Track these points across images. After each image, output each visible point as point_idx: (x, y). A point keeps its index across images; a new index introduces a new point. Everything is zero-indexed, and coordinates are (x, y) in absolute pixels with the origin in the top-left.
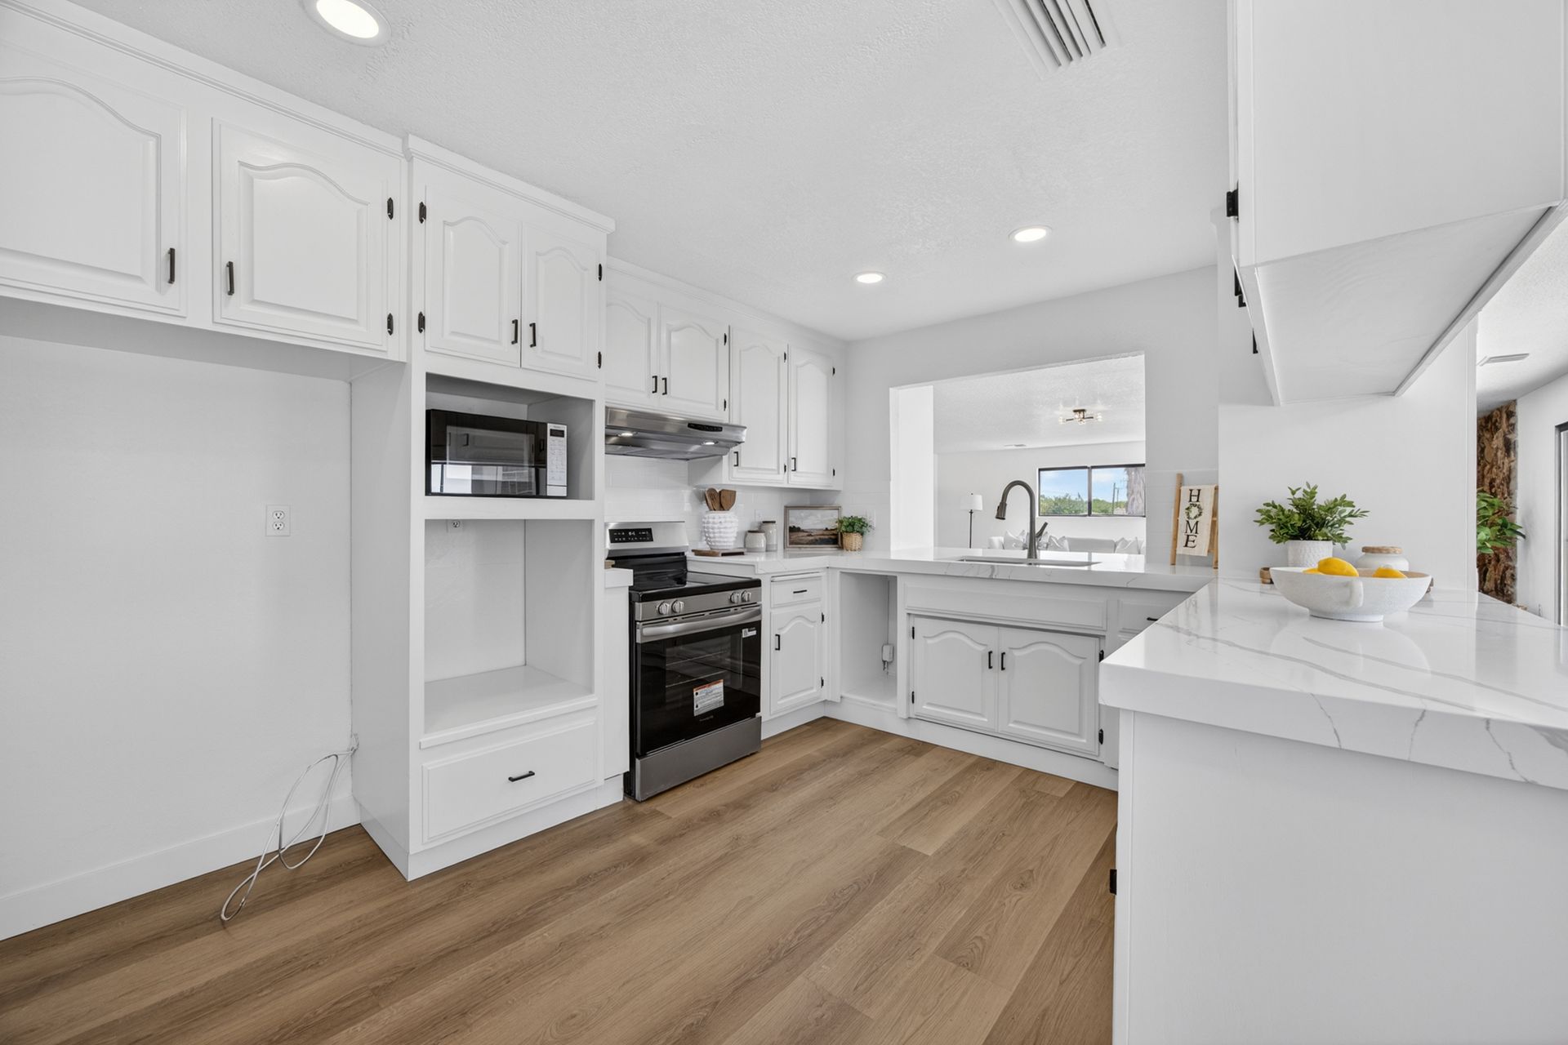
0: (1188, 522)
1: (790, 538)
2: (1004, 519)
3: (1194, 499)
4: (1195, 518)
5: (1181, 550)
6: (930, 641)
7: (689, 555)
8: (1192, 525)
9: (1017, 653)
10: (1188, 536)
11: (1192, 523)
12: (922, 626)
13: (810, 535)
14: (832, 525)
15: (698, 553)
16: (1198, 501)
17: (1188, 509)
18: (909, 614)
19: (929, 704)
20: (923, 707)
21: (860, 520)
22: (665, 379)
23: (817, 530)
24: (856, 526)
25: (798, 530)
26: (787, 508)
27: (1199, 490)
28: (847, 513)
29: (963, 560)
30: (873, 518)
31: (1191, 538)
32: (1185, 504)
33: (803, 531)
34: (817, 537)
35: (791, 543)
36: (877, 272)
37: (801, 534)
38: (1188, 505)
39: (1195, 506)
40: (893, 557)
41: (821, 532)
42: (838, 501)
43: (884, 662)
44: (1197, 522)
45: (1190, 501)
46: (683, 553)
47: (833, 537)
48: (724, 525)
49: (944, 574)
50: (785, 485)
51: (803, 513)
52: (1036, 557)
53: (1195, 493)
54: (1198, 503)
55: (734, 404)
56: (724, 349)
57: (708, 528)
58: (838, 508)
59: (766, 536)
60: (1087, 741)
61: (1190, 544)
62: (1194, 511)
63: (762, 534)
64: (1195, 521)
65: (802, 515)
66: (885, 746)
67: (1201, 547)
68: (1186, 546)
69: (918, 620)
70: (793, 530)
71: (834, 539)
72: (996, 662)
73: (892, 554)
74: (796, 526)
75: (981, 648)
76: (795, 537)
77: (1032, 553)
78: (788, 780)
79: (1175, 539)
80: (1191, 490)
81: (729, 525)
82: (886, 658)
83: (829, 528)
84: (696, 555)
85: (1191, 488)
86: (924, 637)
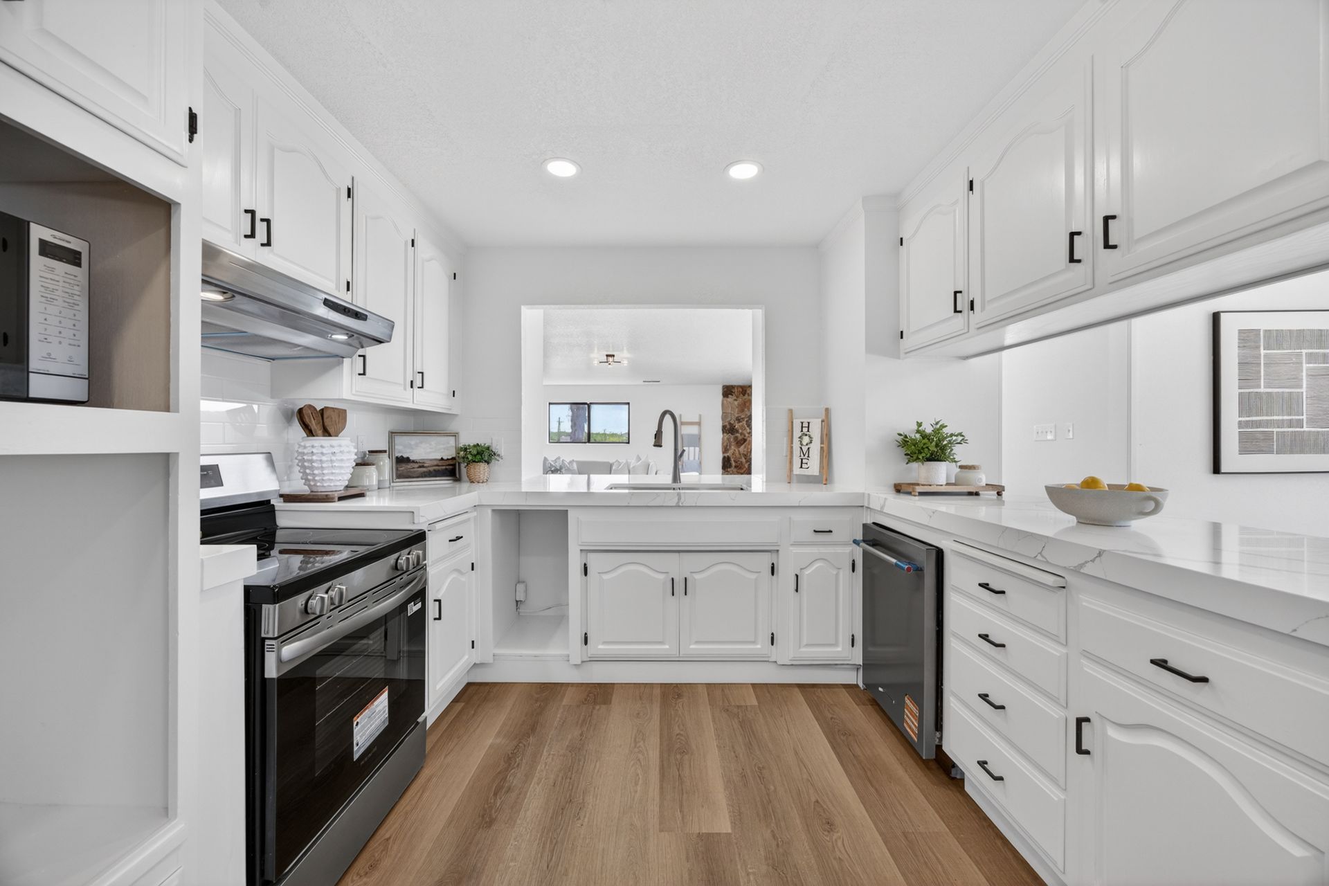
0: (801, 448)
1: (397, 469)
2: (661, 446)
3: (805, 430)
4: (807, 445)
5: (797, 470)
6: (605, 577)
7: (278, 503)
8: (805, 451)
9: (697, 576)
10: (802, 459)
11: (805, 449)
12: (594, 561)
13: (423, 467)
14: (449, 453)
15: (288, 498)
16: (808, 431)
17: (800, 438)
18: (581, 550)
19: (605, 643)
20: (598, 647)
21: (488, 448)
22: (268, 221)
23: (431, 460)
24: (482, 455)
25: (407, 460)
26: (392, 434)
27: (809, 423)
28: (468, 439)
29: (611, 488)
30: (500, 446)
31: (804, 461)
32: (797, 433)
33: (413, 462)
34: (431, 469)
35: (399, 476)
36: (574, 162)
37: (410, 466)
38: (800, 434)
39: (806, 435)
40: (524, 489)
41: (435, 463)
42: (453, 426)
43: (517, 602)
44: (809, 448)
45: (802, 431)
46: (269, 501)
47: (451, 467)
48: (339, 457)
49: (626, 504)
50: (410, 405)
51: (413, 440)
52: (680, 482)
53: (805, 425)
54: (808, 433)
55: (357, 286)
56: (347, 203)
57: (311, 461)
58: (455, 435)
59: (377, 469)
60: (761, 646)
61: (804, 466)
62: (806, 440)
63: (373, 468)
64: (807, 447)
65: (413, 443)
66: (565, 701)
67: (814, 467)
68: (801, 467)
69: (591, 556)
70: (401, 460)
71: (451, 470)
72: (679, 587)
73: (523, 486)
74: (405, 456)
75: (662, 577)
76: (405, 468)
77: (676, 478)
78: (495, 794)
79: (791, 462)
80: (802, 423)
81: (344, 457)
82: (520, 597)
83: (445, 458)
84: (285, 501)
85: (802, 421)
86: (599, 573)
